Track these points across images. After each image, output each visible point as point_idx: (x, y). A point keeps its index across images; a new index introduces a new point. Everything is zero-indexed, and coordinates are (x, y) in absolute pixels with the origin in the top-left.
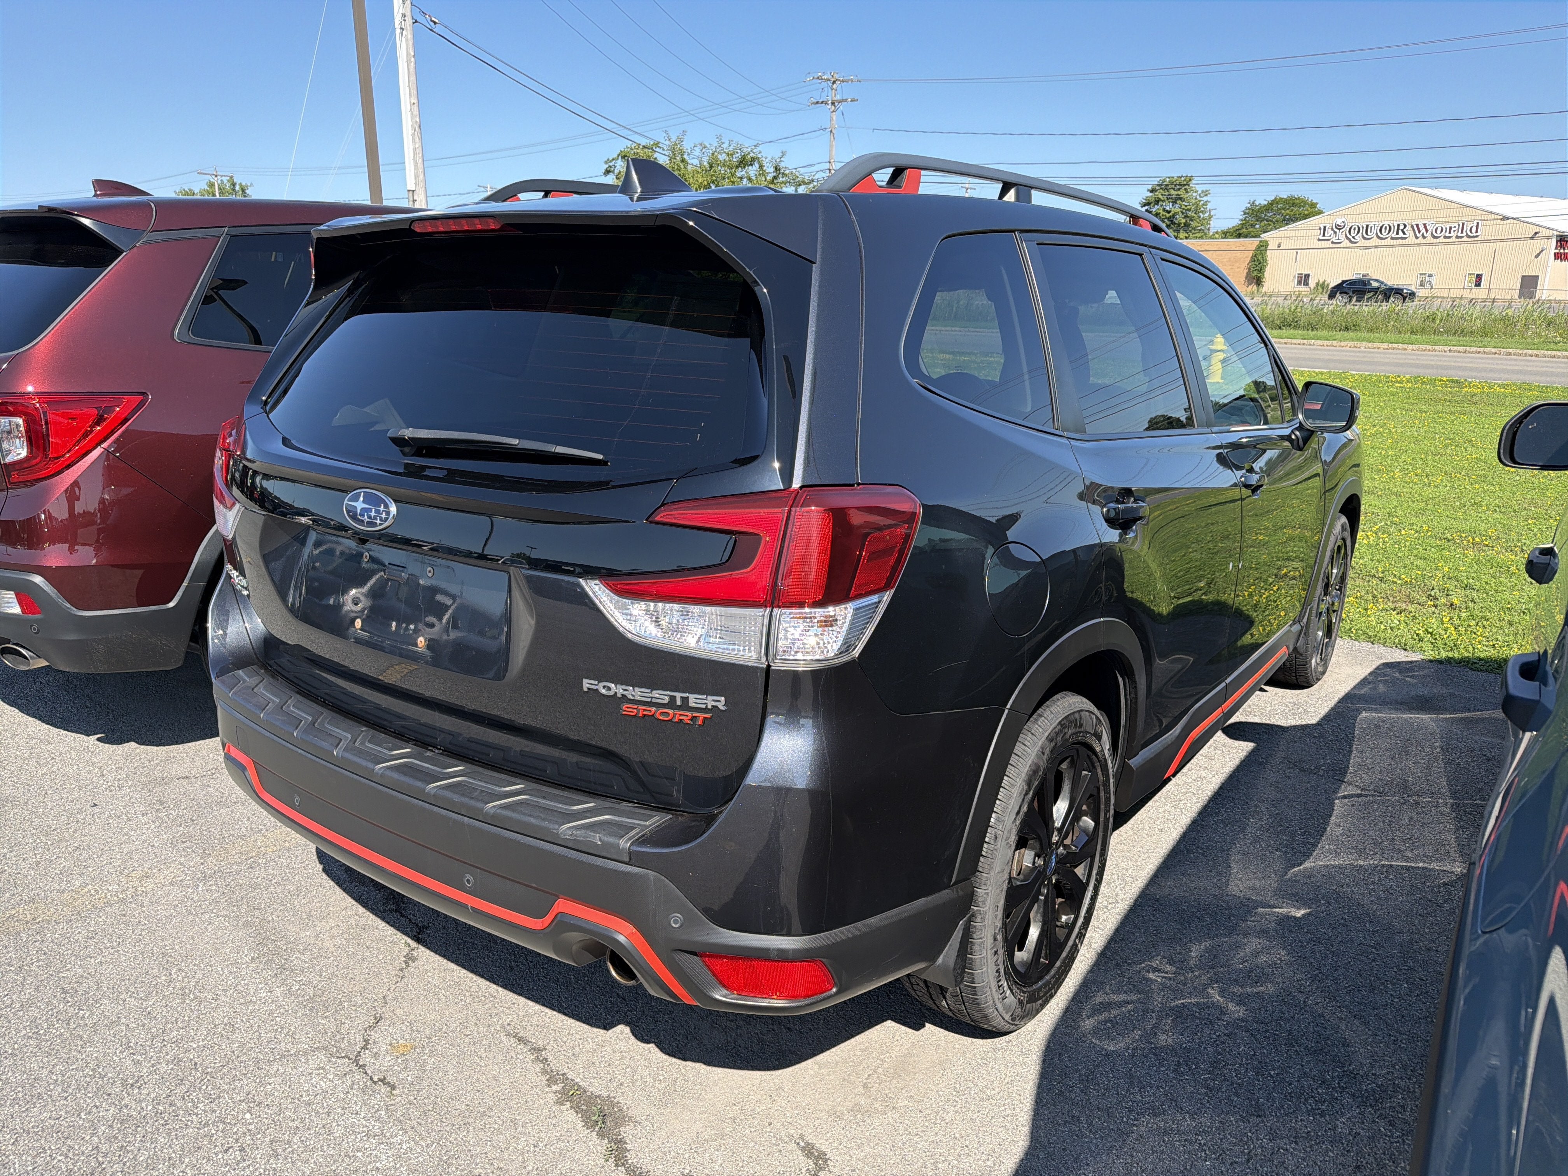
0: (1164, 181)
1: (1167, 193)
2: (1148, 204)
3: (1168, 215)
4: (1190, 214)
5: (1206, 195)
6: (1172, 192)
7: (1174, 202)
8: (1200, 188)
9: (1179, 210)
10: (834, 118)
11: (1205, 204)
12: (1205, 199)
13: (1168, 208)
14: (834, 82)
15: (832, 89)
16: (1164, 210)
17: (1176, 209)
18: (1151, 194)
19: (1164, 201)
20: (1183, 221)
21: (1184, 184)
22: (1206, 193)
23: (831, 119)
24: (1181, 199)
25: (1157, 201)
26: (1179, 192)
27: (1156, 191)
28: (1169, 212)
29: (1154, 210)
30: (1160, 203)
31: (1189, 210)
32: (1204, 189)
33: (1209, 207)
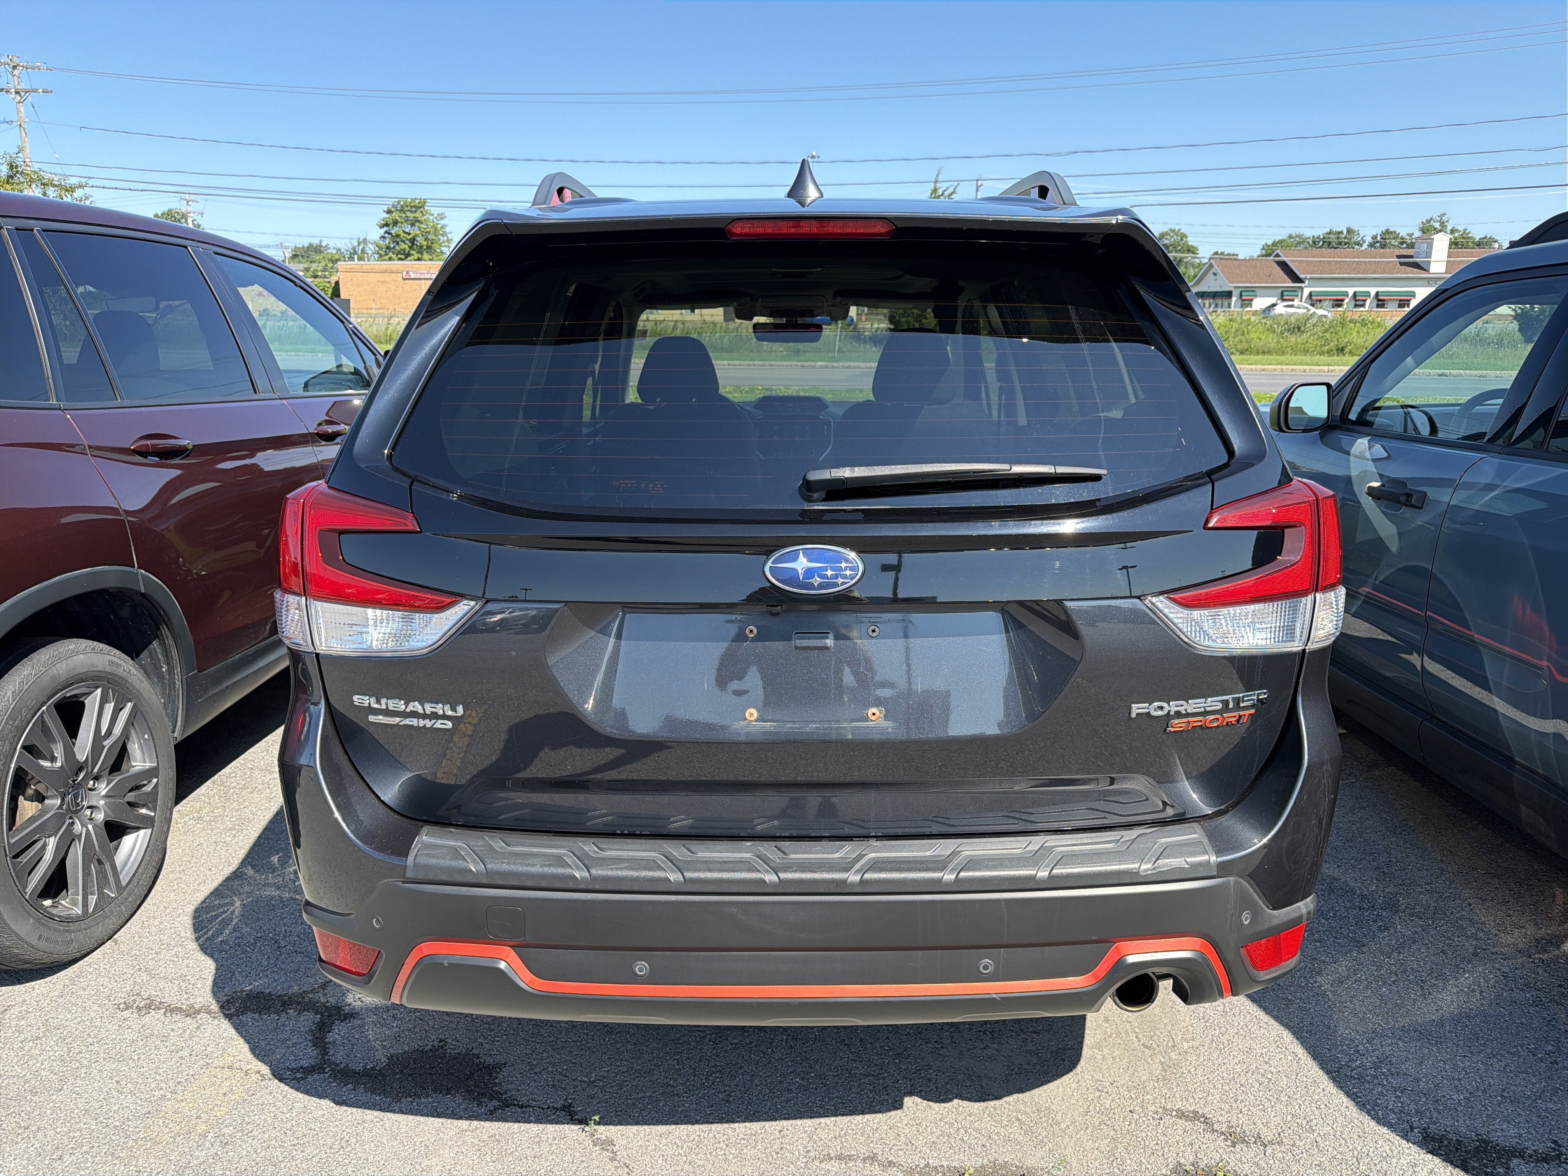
0: (399, 202)
1: (404, 215)
2: (387, 225)
3: (409, 237)
4: (430, 237)
5: (442, 219)
6: (409, 214)
7: (413, 225)
8: (435, 211)
9: (418, 232)
10: (22, 110)
11: (443, 227)
12: (442, 222)
13: (407, 230)
14: (15, 67)
15: (14, 76)
16: (404, 232)
17: (414, 231)
18: (388, 216)
19: (402, 223)
20: (425, 243)
21: (419, 206)
22: (442, 217)
23: (19, 111)
24: (418, 221)
25: (396, 223)
26: (416, 215)
27: (392, 212)
28: (409, 234)
29: (393, 232)
30: (399, 224)
31: (429, 233)
32: (440, 212)
33: (447, 230)
